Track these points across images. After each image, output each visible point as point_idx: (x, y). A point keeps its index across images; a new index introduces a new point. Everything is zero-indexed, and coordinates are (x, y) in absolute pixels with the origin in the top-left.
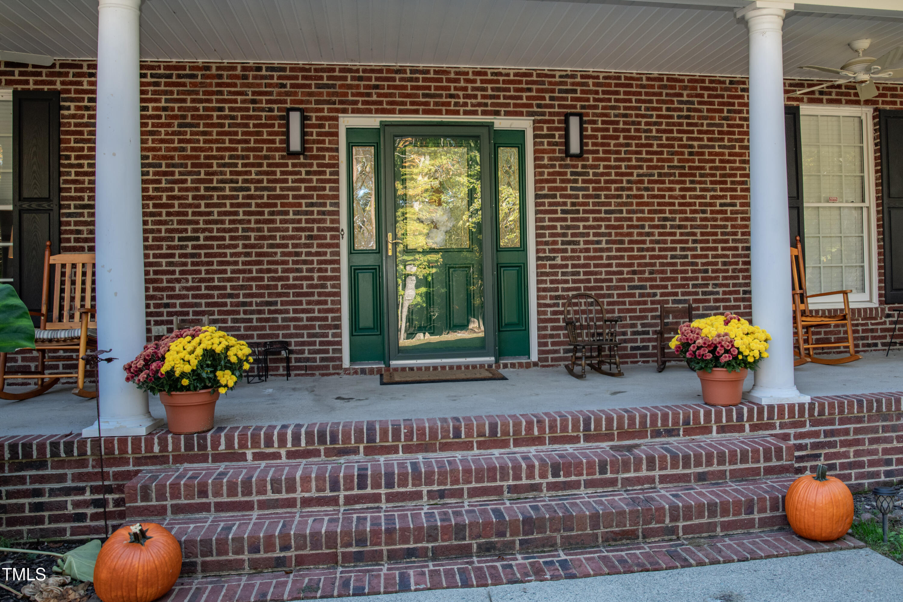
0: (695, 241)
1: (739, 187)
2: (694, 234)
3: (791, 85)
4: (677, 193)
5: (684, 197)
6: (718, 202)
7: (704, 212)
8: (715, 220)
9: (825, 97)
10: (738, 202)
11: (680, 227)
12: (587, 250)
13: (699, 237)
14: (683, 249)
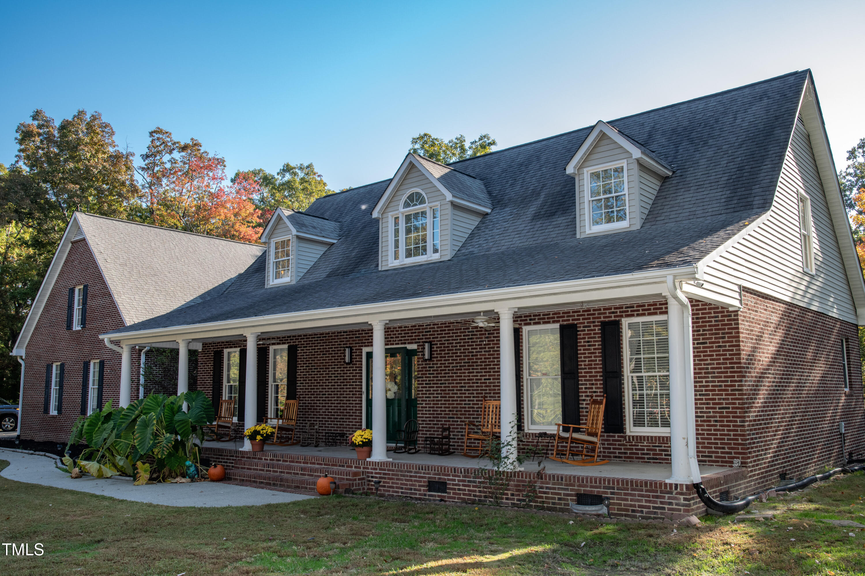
0: (474, 397)
1: (492, 371)
2: (473, 394)
3: (516, 318)
4: (467, 374)
5: (469, 376)
6: (483, 378)
7: (477, 383)
8: (482, 387)
9: (532, 322)
10: (491, 378)
11: (468, 390)
12: (434, 401)
13: (475, 395)
14: (469, 401)
